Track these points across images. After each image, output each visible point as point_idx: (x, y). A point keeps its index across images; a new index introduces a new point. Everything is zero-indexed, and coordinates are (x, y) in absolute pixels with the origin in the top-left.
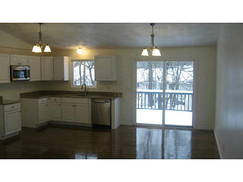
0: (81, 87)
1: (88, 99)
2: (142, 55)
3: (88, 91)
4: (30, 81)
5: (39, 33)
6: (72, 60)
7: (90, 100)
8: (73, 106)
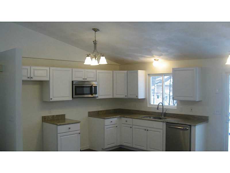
0: (157, 107)
1: (162, 123)
2: (226, 64)
3: (167, 112)
4: (97, 98)
5: (94, 41)
6: (149, 75)
7: (165, 124)
8: (145, 130)
